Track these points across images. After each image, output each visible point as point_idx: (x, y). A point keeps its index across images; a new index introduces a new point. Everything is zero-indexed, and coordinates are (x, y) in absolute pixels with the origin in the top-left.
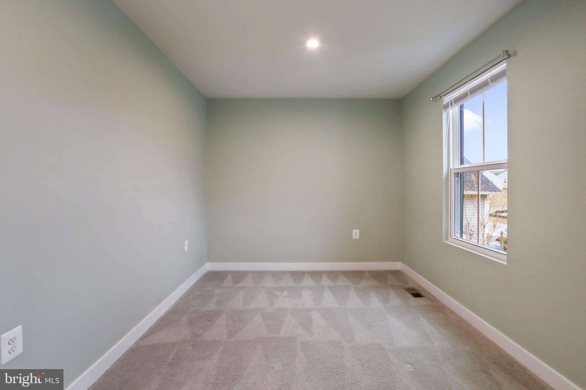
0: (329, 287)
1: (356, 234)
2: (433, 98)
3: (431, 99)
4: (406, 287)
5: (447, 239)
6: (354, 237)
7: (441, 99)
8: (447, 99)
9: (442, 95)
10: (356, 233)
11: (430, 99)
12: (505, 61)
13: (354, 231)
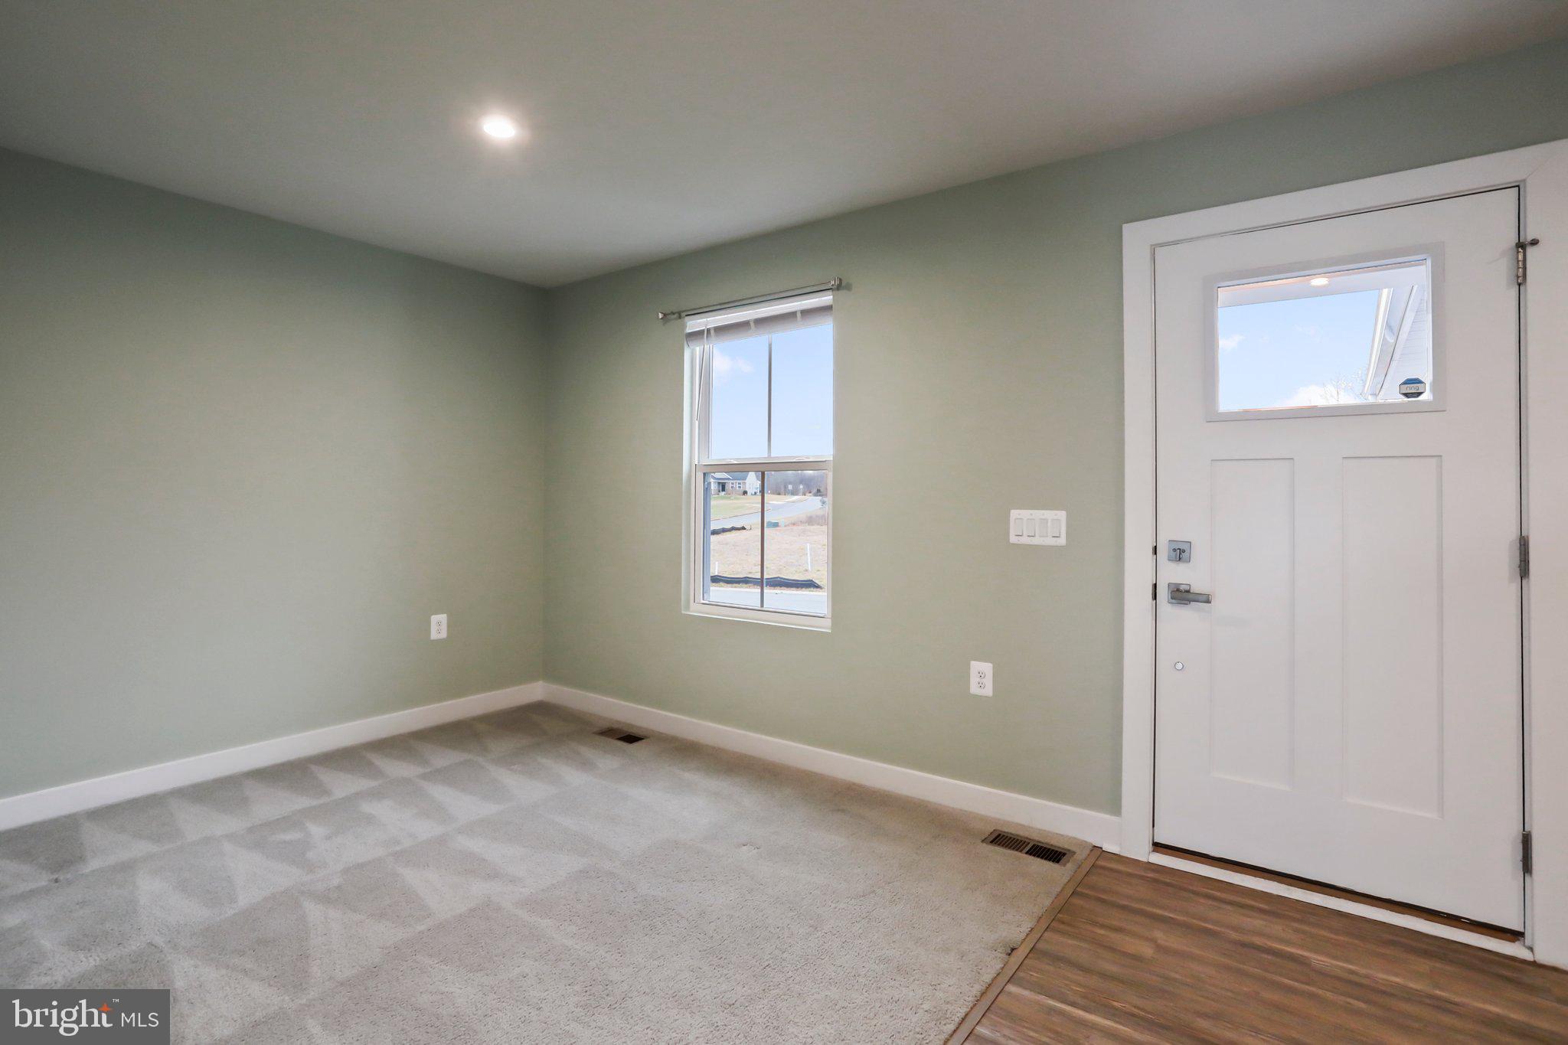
0: (424, 777)
1: (439, 626)
2: (665, 315)
3: (660, 316)
4: (595, 730)
5: (688, 607)
6: (434, 636)
7: (680, 320)
8: (694, 324)
9: (683, 314)
10: (439, 624)
11: (658, 316)
12: (830, 292)
13: (435, 618)
